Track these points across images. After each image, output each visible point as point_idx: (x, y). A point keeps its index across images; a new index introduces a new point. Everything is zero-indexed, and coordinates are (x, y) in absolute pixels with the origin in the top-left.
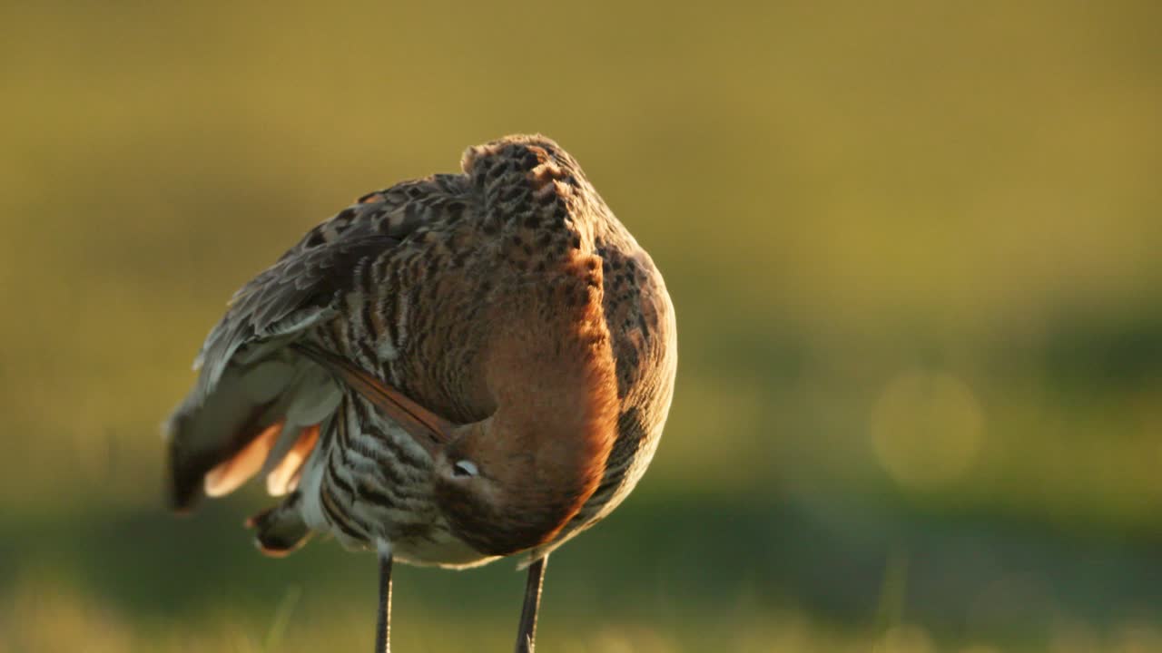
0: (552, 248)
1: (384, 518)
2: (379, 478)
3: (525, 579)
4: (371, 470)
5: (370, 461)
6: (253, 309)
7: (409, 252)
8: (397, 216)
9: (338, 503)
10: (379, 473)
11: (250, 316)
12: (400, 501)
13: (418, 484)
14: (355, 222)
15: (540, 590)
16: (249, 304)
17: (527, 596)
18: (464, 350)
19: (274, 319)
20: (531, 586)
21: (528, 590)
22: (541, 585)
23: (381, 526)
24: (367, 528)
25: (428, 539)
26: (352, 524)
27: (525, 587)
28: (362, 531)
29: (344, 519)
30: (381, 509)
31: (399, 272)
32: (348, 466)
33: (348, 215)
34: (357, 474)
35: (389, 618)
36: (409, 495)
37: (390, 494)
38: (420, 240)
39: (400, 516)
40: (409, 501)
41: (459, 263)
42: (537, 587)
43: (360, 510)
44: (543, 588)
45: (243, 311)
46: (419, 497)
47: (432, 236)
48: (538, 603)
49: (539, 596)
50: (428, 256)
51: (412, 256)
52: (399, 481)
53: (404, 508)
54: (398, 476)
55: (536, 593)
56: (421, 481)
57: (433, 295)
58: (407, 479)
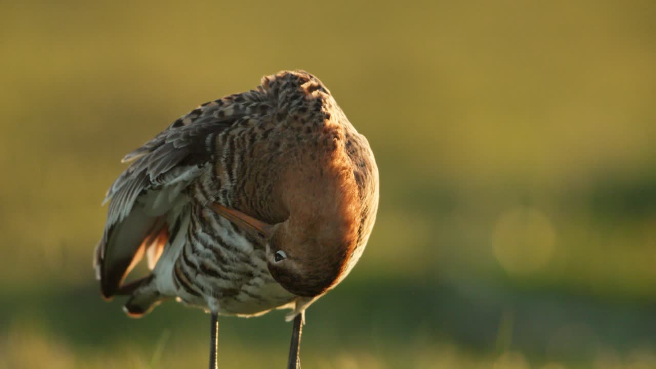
0: (315, 120)
1: (213, 284)
2: (213, 261)
3: (292, 326)
4: (209, 256)
5: (209, 251)
6: (148, 165)
7: (239, 130)
8: (229, 111)
9: (186, 275)
10: (214, 258)
11: (146, 170)
12: (224, 274)
13: (235, 263)
14: (202, 115)
15: (301, 332)
16: (145, 162)
17: (293, 337)
18: (267, 186)
19: (163, 172)
20: (295, 329)
21: (293, 332)
22: (301, 329)
23: (211, 289)
24: (202, 289)
25: (235, 299)
26: (194, 287)
27: (292, 330)
28: (199, 291)
29: (189, 284)
30: (213, 279)
31: (234, 140)
32: (195, 254)
33: (198, 112)
34: (200, 259)
35: (217, 348)
36: (230, 271)
37: (219, 269)
38: (245, 123)
39: (222, 283)
40: (229, 275)
41: (265, 136)
42: (298, 330)
43: (201, 279)
44: (302, 331)
45: (141, 166)
46: (235, 272)
47: (252, 121)
48: (300, 340)
49: (300, 336)
50: (250, 133)
51: (242, 132)
52: (225, 262)
53: (226, 278)
54: (225, 259)
55: (298, 334)
56: (237, 262)
57: (251, 155)
58: (229, 261)
